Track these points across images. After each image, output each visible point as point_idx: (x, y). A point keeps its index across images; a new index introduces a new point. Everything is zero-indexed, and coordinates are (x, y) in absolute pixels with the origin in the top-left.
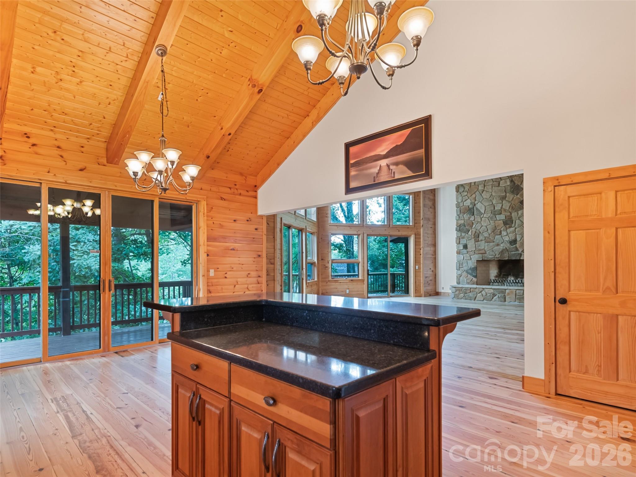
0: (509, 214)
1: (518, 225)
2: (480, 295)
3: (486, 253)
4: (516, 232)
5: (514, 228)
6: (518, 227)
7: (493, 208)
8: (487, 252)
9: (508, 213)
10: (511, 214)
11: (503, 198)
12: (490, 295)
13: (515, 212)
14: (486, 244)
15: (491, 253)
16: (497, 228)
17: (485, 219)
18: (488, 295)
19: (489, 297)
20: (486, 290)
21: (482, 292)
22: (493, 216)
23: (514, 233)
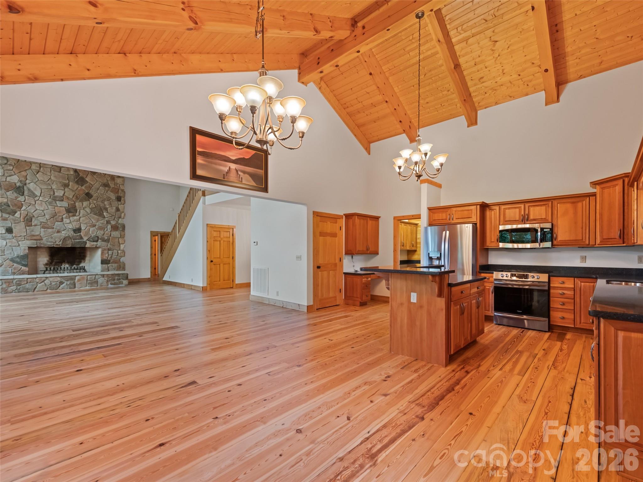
0: (73, 203)
1: (83, 215)
2: (43, 285)
3: (42, 240)
4: (81, 221)
5: (78, 217)
6: (83, 217)
7: (52, 193)
8: (44, 239)
9: (72, 201)
10: (75, 203)
11: (66, 186)
12: (56, 284)
13: (80, 201)
14: (42, 230)
15: (50, 240)
16: (58, 215)
17: (41, 203)
18: (53, 283)
19: (56, 286)
20: (51, 279)
21: (45, 282)
22: (52, 202)
23: (79, 222)
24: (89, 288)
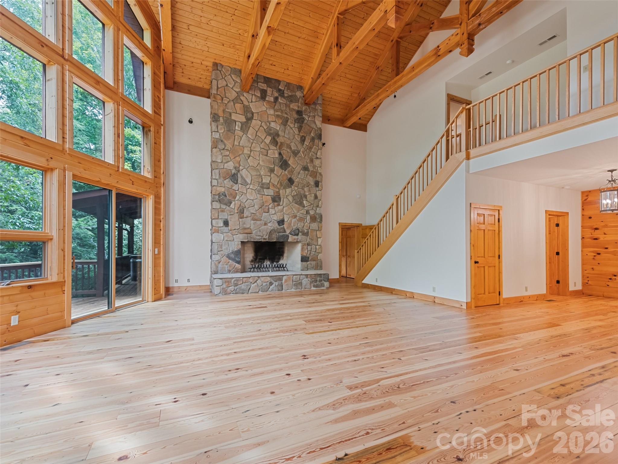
0: (278, 190)
1: (286, 204)
2: (256, 286)
3: (252, 234)
4: (284, 212)
5: (282, 207)
6: (286, 206)
7: (260, 180)
8: (254, 232)
9: (277, 189)
10: (279, 191)
11: (272, 171)
12: (266, 285)
13: (284, 188)
14: (252, 222)
15: (259, 233)
16: (265, 205)
17: (252, 191)
18: (264, 284)
19: (266, 287)
20: (262, 279)
21: (257, 282)
22: (260, 190)
23: (282, 213)
24: (295, 290)
